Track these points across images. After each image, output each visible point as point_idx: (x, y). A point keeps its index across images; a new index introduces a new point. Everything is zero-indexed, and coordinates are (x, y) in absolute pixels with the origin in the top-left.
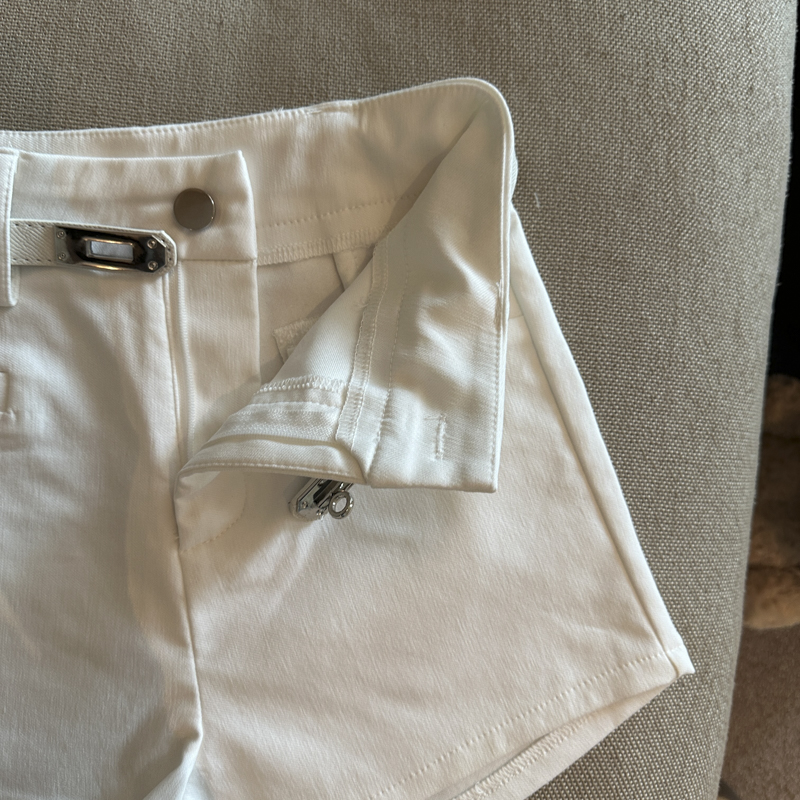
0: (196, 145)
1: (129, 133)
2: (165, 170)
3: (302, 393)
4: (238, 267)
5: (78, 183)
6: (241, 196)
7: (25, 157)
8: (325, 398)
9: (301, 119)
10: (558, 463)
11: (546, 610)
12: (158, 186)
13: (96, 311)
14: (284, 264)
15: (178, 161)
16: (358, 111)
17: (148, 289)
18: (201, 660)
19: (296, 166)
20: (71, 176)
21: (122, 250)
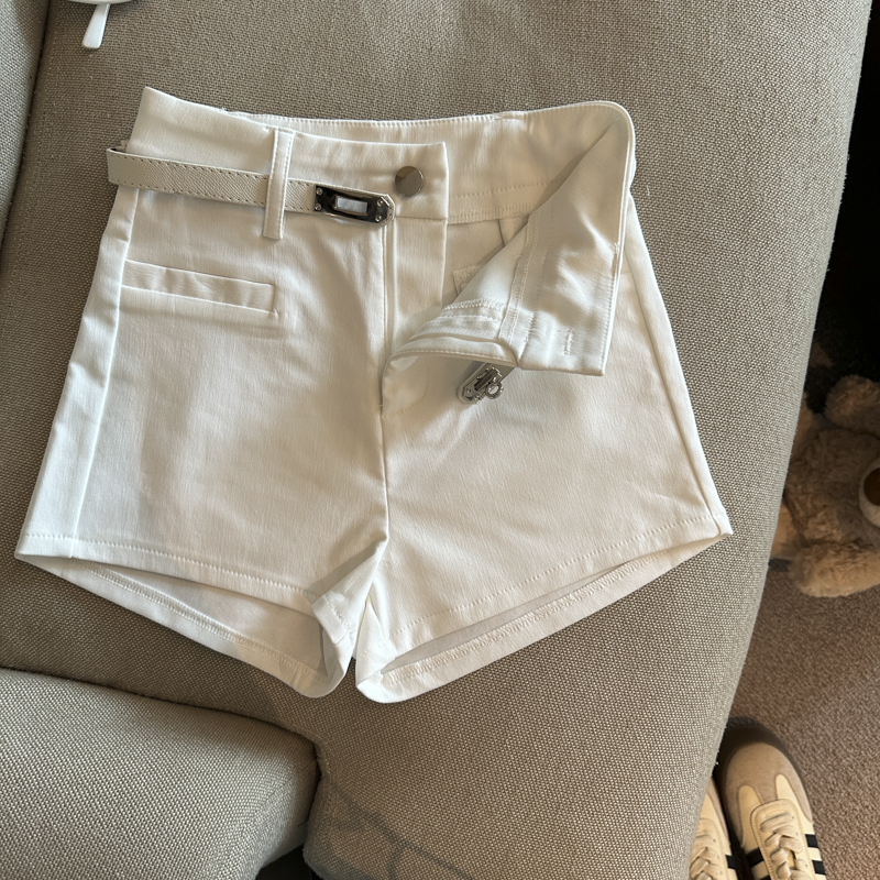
0: (413, 137)
1: (369, 124)
2: (391, 153)
3: (476, 310)
4: (435, 224)
5: (331, 157)
6: (441, 175)
7: (300, 136)
8: (492, 313)
9: (488, 123)
10: (647, 379)
11: (628, 479)
12: (385, 163)
13: (337, 248)
14: (466, 224)
15: (400, 146)
16: (528, 119)
17: (373, 235)
18: (390, 490)
19: (481, 155)
20: (327, 151)
21: (357, 207)
